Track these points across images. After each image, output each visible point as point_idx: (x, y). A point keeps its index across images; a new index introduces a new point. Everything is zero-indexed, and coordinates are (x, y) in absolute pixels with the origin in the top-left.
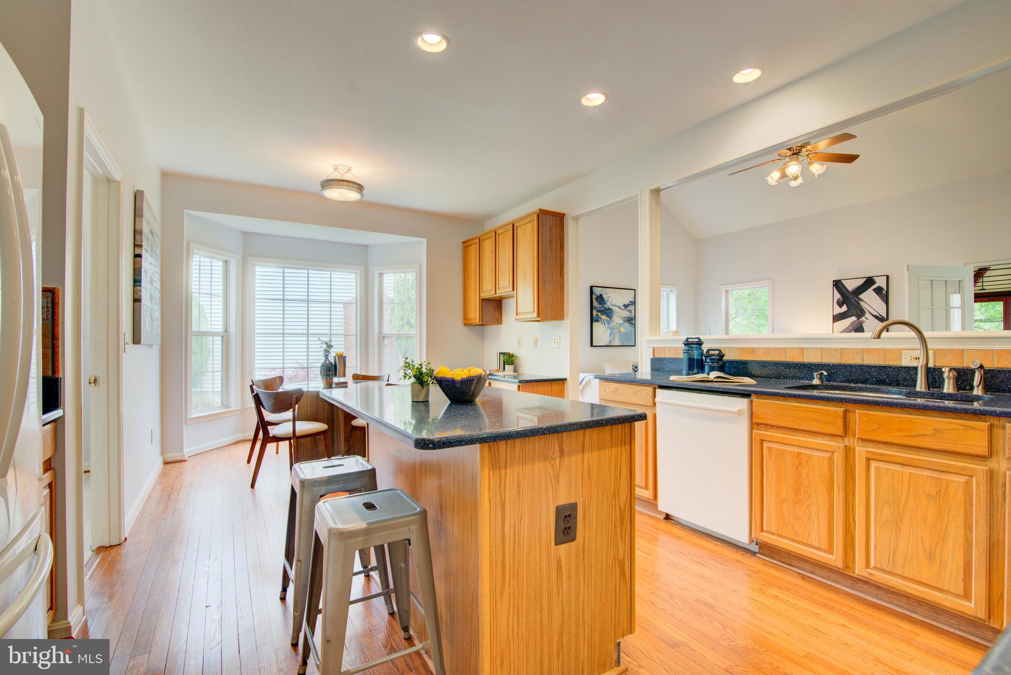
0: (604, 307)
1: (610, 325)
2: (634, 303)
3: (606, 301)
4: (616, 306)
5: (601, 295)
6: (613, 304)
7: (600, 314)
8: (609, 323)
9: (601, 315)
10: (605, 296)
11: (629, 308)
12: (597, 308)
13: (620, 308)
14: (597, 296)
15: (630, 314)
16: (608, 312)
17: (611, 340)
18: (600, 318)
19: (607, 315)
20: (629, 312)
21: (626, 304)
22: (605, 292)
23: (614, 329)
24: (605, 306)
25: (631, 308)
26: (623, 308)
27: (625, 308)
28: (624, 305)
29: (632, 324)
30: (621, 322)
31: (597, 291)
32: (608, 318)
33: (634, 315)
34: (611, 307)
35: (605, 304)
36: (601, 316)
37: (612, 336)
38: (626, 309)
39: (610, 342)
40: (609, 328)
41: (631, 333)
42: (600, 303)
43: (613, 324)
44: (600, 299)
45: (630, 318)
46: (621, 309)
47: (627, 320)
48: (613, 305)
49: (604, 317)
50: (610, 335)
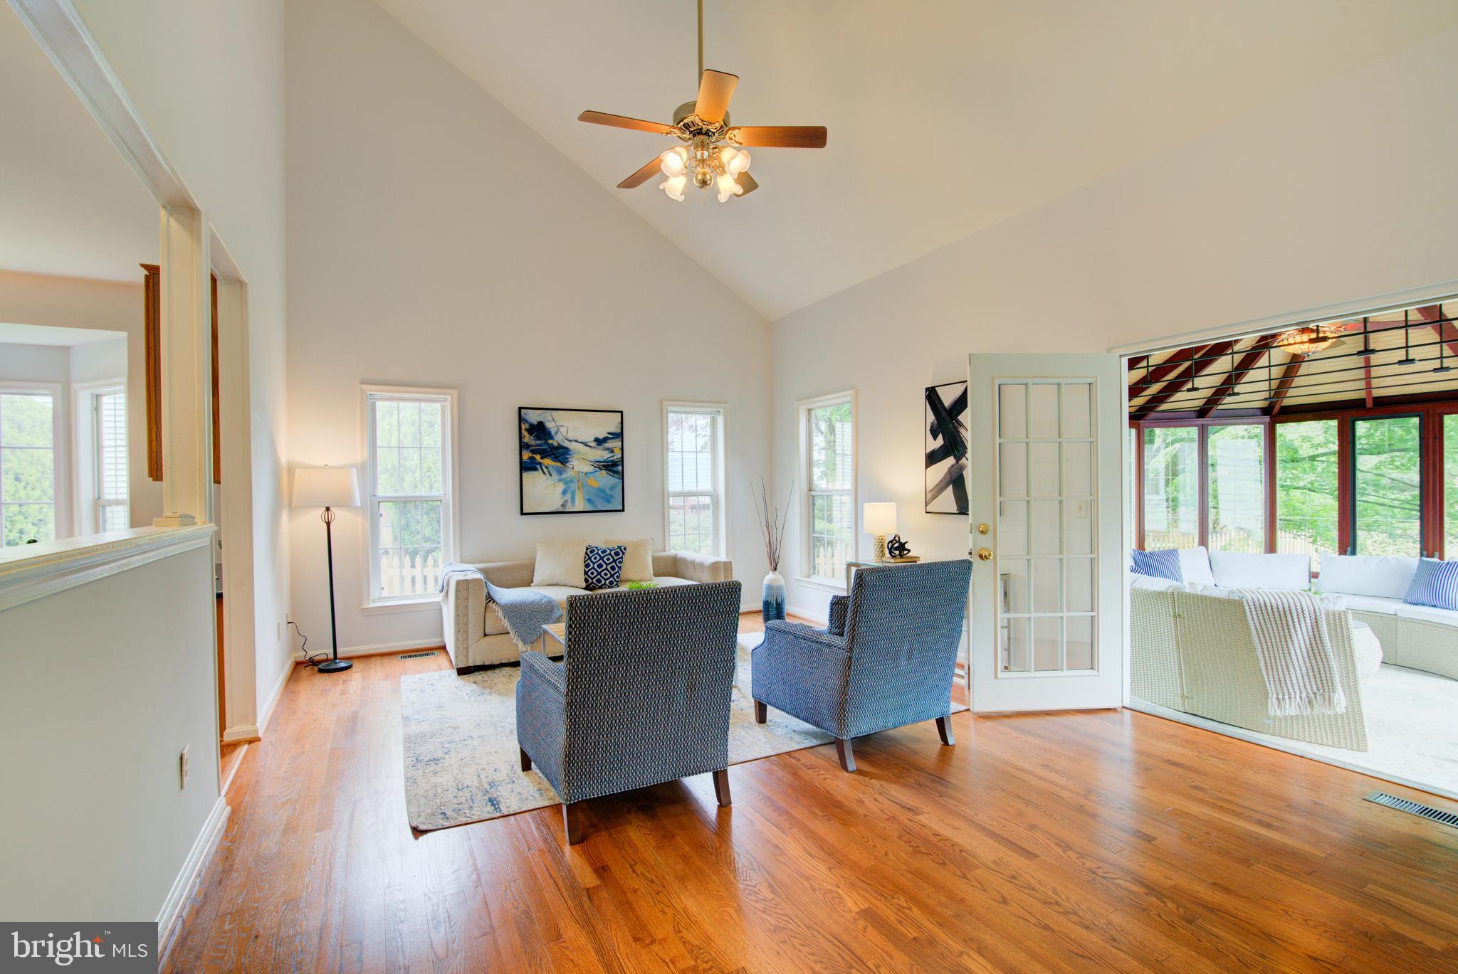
0: (548, 444)
1: (564, 476)
2: (619, 435)
3: (553, 433)
4: (576, 441)
5: (541, 424)
6: (570, 439)
7: (538, 457)
8: (560, 472)
9: (541, 458)
10: (550, 425)
11: (609, 444)
12: (531, 446)
13: (587, 445)
14: (531, 425)
15: (612, 455)
16: (560, 454)
17: (566, 501)
18: (540, 464)
19: (556, 458)
20: (607, 451)
21: (601, 437)
22: (551, 419)
23: (571, 481)
24: (550, 442)
25: (615, 444)
26: (593, 444)
27: (598, 445)
28: (597, 440)
29: (616, 472)
30: (591, 469)
31: (534, 417)
32: (559, 464)
33: (620, 456)
34: (566, 444)
35: (552, 438)
36: (541, 461)
37: (568, 496)
38: (600, 447)
39: (562, 505)
40: (560, 480)
41: (612, 488)
42: (538, 438)
43: (569, 474)
44: (540, 430)
45: (612, 461)
46: (590, 446)
47: (604, 466)
48: (571, 441)
49: (547, 461)
50: (564, 493)
